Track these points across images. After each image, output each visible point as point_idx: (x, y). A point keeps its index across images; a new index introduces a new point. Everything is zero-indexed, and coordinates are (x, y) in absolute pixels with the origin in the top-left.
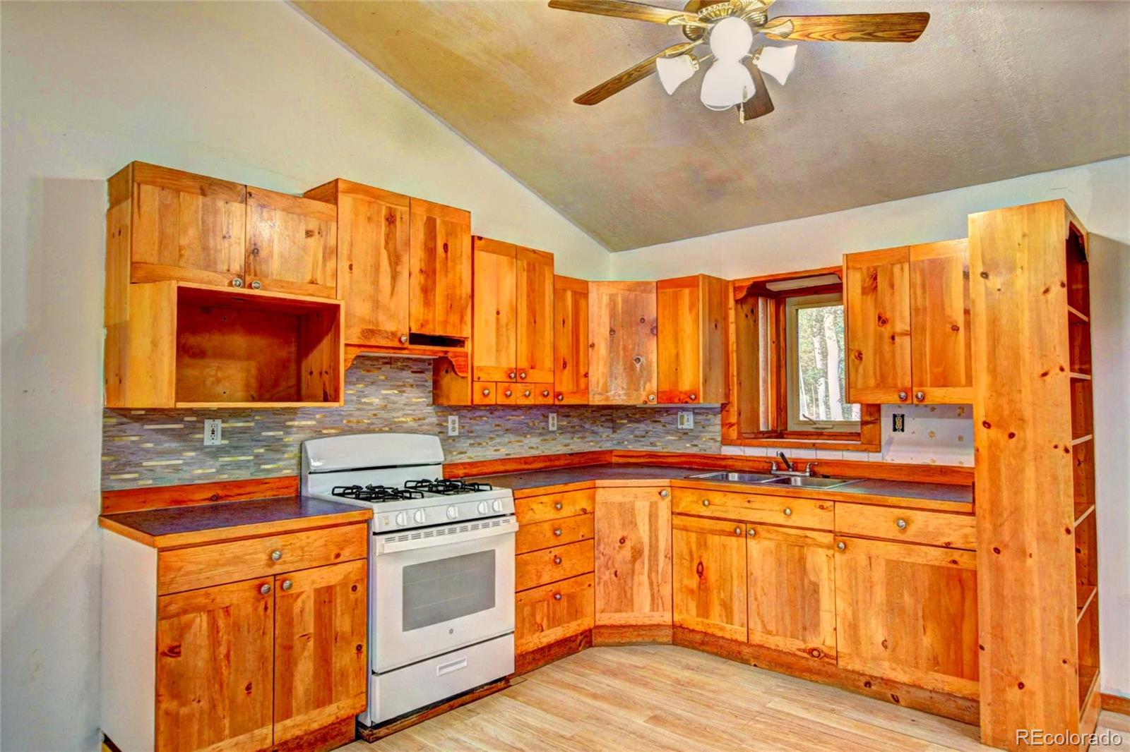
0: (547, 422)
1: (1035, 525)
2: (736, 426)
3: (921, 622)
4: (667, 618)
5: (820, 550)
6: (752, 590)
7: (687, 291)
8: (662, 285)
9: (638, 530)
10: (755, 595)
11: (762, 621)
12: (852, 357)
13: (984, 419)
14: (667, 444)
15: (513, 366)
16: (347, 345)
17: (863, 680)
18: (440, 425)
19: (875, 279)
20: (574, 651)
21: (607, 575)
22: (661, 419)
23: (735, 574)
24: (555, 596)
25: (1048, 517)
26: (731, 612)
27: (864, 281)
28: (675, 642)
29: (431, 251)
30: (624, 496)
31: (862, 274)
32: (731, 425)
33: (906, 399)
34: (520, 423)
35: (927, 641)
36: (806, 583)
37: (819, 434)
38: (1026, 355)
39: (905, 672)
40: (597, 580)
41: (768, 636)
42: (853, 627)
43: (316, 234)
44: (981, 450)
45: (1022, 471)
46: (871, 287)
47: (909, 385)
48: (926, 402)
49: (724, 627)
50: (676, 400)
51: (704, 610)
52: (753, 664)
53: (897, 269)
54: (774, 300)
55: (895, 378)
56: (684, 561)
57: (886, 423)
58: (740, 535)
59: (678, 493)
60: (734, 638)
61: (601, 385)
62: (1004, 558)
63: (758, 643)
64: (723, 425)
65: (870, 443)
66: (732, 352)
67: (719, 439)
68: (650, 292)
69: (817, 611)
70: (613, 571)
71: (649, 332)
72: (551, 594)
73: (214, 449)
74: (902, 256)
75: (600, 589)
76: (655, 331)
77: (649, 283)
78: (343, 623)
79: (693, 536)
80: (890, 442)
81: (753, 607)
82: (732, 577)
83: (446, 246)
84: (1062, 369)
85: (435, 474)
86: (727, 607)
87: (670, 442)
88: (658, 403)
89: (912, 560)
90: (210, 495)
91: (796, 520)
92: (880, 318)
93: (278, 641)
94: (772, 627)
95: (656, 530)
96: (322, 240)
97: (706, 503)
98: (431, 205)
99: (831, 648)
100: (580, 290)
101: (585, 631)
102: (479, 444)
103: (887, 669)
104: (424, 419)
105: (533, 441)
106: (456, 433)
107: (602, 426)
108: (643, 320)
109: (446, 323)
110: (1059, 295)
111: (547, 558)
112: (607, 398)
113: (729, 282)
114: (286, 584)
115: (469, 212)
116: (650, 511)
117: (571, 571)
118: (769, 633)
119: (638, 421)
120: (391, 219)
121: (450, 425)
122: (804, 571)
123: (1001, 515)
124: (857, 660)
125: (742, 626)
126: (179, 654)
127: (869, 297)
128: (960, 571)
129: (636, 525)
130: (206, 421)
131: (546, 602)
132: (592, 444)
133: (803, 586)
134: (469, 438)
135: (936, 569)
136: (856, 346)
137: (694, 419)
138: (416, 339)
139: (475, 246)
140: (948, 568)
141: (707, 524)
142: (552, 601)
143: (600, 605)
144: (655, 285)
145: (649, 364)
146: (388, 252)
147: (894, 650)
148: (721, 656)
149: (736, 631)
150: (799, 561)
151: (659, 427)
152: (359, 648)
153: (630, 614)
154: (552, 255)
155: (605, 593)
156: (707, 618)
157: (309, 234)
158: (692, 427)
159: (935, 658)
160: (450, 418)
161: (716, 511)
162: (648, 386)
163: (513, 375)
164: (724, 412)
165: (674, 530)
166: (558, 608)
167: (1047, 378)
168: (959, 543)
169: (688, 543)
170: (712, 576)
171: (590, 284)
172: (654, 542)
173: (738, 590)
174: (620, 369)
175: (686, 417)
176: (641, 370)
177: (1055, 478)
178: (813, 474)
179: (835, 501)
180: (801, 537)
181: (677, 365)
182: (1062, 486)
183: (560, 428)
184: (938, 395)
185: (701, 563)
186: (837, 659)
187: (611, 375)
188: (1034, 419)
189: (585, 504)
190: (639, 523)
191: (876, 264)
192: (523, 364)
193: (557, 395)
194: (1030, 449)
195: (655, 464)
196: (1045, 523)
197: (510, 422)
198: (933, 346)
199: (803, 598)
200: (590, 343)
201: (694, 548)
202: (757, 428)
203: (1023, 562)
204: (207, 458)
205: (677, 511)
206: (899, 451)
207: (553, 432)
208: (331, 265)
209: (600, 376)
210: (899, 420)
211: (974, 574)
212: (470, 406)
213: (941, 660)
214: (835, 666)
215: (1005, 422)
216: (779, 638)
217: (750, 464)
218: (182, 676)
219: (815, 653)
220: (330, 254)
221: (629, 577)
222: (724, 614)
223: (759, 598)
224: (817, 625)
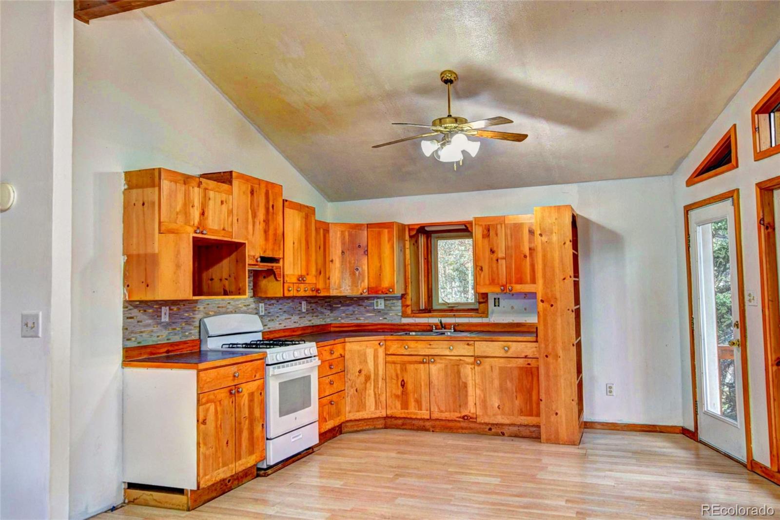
0: (301, 306)
1: (561, 344)
2: (410, 307)
3: (515, 394)
4: (383, 414)
5: (468, 366)
6: (432, 391)
7: (386, 231)
8: (369, 226)
9: (368, 365)
10: (434, 393)
11: (438, 406)
12: (478, 269)
13: (541, 299)
14: (366, 318)
15: (300, 274)
16: (249, 265)
17: (488, 427)
18: (256, 309)
19: (489, 231)
20: (335, 436)
21: (352, 391)
22: (364, 304)
23: (423, 384)
24: (331, 403)
25: (566, 340)
26: (421, 405)
27: (483, 231)
28: (386, 427)
29: (267, 209)
30: (360, 346)
31: (483, 228)
32: (408, 306)
33: (504, 290)
34: (290, 307)
35: (517, 402)
36: (461, 384)
37: (451, 310)
38: (557, 270)
39: (508, 419)
40: (346, 394)
41: (442, 413)
42: (484, 402)
43: (225, 203)
44: (540, 312)
45: (556, 321)
46: (487, 235)
47: (505, 283)
48: (513, 292)
49: (417, 413)
50: (380, 292)
51: (405, 405)
52: (431, 430)
53: (499, 227)
54: (425, 235)
55: (498, 280)
56: (393, 380)
57: (491, 302)
58: (426, 363)
59: (388, 343)
60: (423, 417)
61: (337, 283)
62: (550, 359)
63: (436, 417)
64: (403, 306)
65: (483, 313)
66: (408, 265)
67: (400, 314)
68: (363, 230)
69: (466, 396)
70: (355, 389)
71: (363, 253)
72: (329, 401)
73: (165, 324)
74: (501, 220)
75: (348, 400)
76: (366, 253)
77: (361, 225)
78: (257, 413)
79: (398, 366)
80: (493, 313)
81: (433, 399)
82: (421, 385)
83: (273, 206)
84: (570, 277)
85: (259, 337)
86: (418, 402)
87: (370, 317)
88: (368, 294)
89: (510, 366)
90: (165, 350)
91: (455, 352)
92: (491, 250)
93: (237, 419)
94: (443, 409)
95: (377, 364)
96: (227, 205)
97: (406, 347)
98: (267, 183)
99: (473, 414)
100: (324, 228)
101: (339, 425)
102: (273, 320)
103: (500, 419)
104: (249, 305)
105: (295, 318)
106: (263, 314)
107: (326, 309)
108: (359, 246)
109: (273, 250)
110: (569, 245)
111: (327, 381)
112: (340, 292)
113: (405, 225)
114: (240, 390)
115: (282, 186)
116: (374, 354)
117: (336, 389)
118: (442, 412)
119: (348, 305)
120: (252, 193)
121: (261, 309)
122: (459, 377)
123: (548, 340)
124: (486, 417)
125: (427, 410)
126: (206, 423)
127: (486, 239)
128: (532, 368)
129: (367, 362)
130: (162, 307)
131: (327, 406)
132: (321, 320)
133: (459, 385)
134: (268, 316)
135: (521, 368)
136: (480, 264)
137: (385, 303)
138: (264, 259)
139: (285, 205)
140: (527, 368)
141: (406, 358)
142: (330, 405)
143: (348, 409)
144: (366, 226)
145: (363, 271)
146: (252, 211)
147: (502, 410)
148: (413, 430)
149: (424, 414)
150: (457, 373)
151: (362, 309)
152: (263, 425)
153: (364, 413)
154: (314, 208)
155: (351, 401)
156: (407, 409)
157: (222, 202)
158: (383, 307)
159: (521, 410)
160: (261, 305)
161: (411, 351)
162: (362, 284)
163: (301, 279)
164: (403, 299)
165: (387, 364)
166: (331, 409)
167: (565, 280)
168: (530, 355)
169: (396, 370)
170: (410, 386)
171: (330, 225)
172: (376, 371)
173: (424, 392)
174: (347, 275)
175: (379, 303)
176: (359, 275)
177: (568, 323)
178: (455, 331)
179: (474, 341)
180: (458, 360)
181: (381, 273)
182: (571, 326)
183: (307, 311)
184: (518, 288)
185: (403, 381)
186: (476, 418)
187: (343, 278)
188: (560, 298)
189: (341, 351)
190: (369, 361)
191: (489, 223)
192: (304, 273)
193: (318, 290)
194: (559, 310)
195: (361, 330)
196: (565, 342)
197: (286, 307)
198: (515, 264)
199: (459, 391)
200: (330, 259)
201: (399, 372)
202: (419, 307)
203: (557, 360)
204: (163, 329)
205: (389, 353)
206: (497, 316)
207: (304, 312)
208: (230, 219)
209: (336, 279)
210: (497, 300)
211: (538, 368)
212: (282, 297)
213: (523, 410)
214: (475, 422)
215: (550, 301)
216: (446, 413)
217: (419, 327)
218: (207, 435)
219: (466, 418)
220: (230, 213)
221: (364, 392)
222: (417, 406)
223: (436, 394)
224: (466, 404)
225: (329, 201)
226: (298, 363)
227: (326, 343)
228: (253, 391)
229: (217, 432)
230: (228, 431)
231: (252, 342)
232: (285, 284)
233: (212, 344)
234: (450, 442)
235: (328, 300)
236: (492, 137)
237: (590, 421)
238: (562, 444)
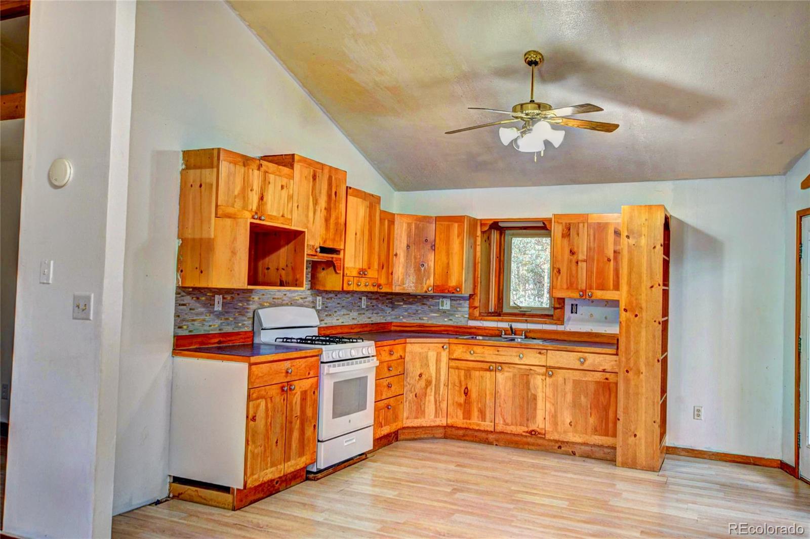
0: (361, 302)
1: (644, 358)
2: (478, 308)
3: (589, 410)
4: (444, 422)
5: (538, 376)
6: (497, 401)
7: (456, 225)
8: (438, 219)
9: (429, 369)
10: (500, 403)
11: (503, 418)
12: (555, 271)
13: (624, 307)
14: (431, 319)
15: (361, 267)
16: (307, 255)
17: (557, 445)
18: (313, 302)
19: (569, 229)
20: (389, 443)
21: (411, 396)
22: (428, 303)
23: (488, 393)
24: (388, 407)
25: (650, 355)
26: (485, 415)
27: (563, 230)
28: (446, 437)
29: (329, 196)
30: (422, 349)
31: (562, 226)
32: (476, 308)
33: (583, 296)
34: (349, 302)
35: (592, 420)
36: (530, 395)
37: (523, 315)
38: (645, 277)
39: (580, 437)
40: (405, 399)
41: (508, 427)
42: (554, 417)
43: (285, 188)
44: (622, 322)
45: (640, 332)
46: (567, 234)
47: (585, 288)
48: (592, 298)
49: (480, 424)
50: (446, 291)
51: (467, 414)
52: (495, 444)
53: (581, 225)
54: (498, 231)
55: (577, 284)
56: (456, 387)
57: (568, 308)
58: (492, 370)
59: (453, 347)
60: (486, 429)
61: (400, 280)
62: (631, 374)
63: (501, 430)
64: (470, 307)
65: (559, 320)
66: (478, 262)
67: (467, 316)
68: (432, 223)
69: (535, 409)
70: (415, 393)
71: (430, 248)
72: (386, 405)
73: (218, 313)
74: (584, 218)
75: (406, 405)
76: (433, 248)
77: (431, 217)
78: (309, 412)
79: (462, 373)
80: (569, 319)
81: (498, 410)
82: (486, 395)
83: (336, 193)
84: (659, 285)
85: (314, 332)
86: (482, 412)
87: (434, 317)
88: (433, 292)
89: (586, 379)
90: (217, 340)
91: (525, 361)
92: (571, 251)
93: (288, 418)
94: (509, 421)
95: (440, 368)
96: (287, 190)
97: (472, 352)
98: (331, 168)
99: (542, 429)
100: (389, 219)
101: (395, 431)
102: (330, 315)
103: (571, 437)
104: (306, 298)
105: (354, 314)
106: (320, 308)
107: (387, 306)
108: (426, 240)
109: (334, 240)
110: (660, 250)
111: (385, 384)
112: (404, 289)
113: (477, 220)
114: (293, 387)
115: (346, 172)
116: (437, 357)
117: (394, 392)
118: (507, 424)
119: (411, 303)
120: (314, 177)
121: (318, 303)
122: (529, 389)
123: (629, 354)
124: (556, 434)
125: (491, 422)
126: (255, 420)
127: (566, 238)
128: (610, 383)
129: (428, 366)
130: (216, 295)
131: (384, 410)
132: (382, 317)
133: (528, 397)
134: (326, 311)
135: (598, 383)
136: (557, 266)
137: (451, 303)
138: (324, 250)
139: (348, 192)
140: (604, 382)
141: (471, 364)
142: (386, 409)
143: (405, 415)
144: (435, 218)
145: (429, 267)
146: (313, 197)
147: (575, 426)
148: (476, 442)
149: (487, 425)
150: (526, 383)
151: (426, 308)
152: (315, 426)
153: (423, 420)
154: (380, 197)
155: (409, 406)
156: (470, 419)
157: (282, 187)
158: (448, 307)
159: (595, 428)
160: (318, 298)
161: (477, 357)
162: (428, 282)
163: (362, 273)
164: (471, 300)
165: (450, 369)
166: (388, 414)
167: (653, 289)
168: (608, 368)
169: (459, 376)
170: (474, 394)
171: (396, 216)
172: (438, 376)
173: (489, 402)
174: (412, 271)
175: (445, 302)
176: (424, 272)
177: (654, 336)
178: (526, 337)
179: (547, 350)
180: (527, 369)
181: (448, 270)
182: (657, 340)
183: (367, 307)
184: (599, 294)
185: (467, 388)
186: (545, 435)
187: (407, 274)
188: (647, 308)
189: (401, 353)
190: (431, 365)
191: (569, 222)
192: (365, 267)
193: (379, 286)
194: (644, 322)
195: (423, 331)
196: (649, 357)
197: (344, 301)
198: (597, 269)
199: (528, 403)
200: (395, 253)
201: (463, 379)
202: (488, 310)
203: (639, 376)
204: (215, 318)
205: (452, 357)
206: (573, 324)
207: (363, 309)
208: (290, 205)
209: (400, 275)
210: (574, 307)
211: (616, 384)
212: (341, 291)
213: (598, 429)
214: (544, 439)
215: (634, 309)
216: (513, 427)
217: (487, 331)
218: (256, 432)
219: (533, 433)
220: (290, 199)
221: (423, 397)
222: (480, 416)
223: (502, 405)
224: (535, 417)
225: (395, 191)
226: (354, 363)
227: (385, 343)
228: (306, 389)
229: (267, 430)
230: (278, 430)
231: (307, 338)
232: (345, 277)
233: (265, 337)
234: (515, 458)
235: (389, 297)
236: (578, 126)
237: (673, 446)
238: (639, 469)
